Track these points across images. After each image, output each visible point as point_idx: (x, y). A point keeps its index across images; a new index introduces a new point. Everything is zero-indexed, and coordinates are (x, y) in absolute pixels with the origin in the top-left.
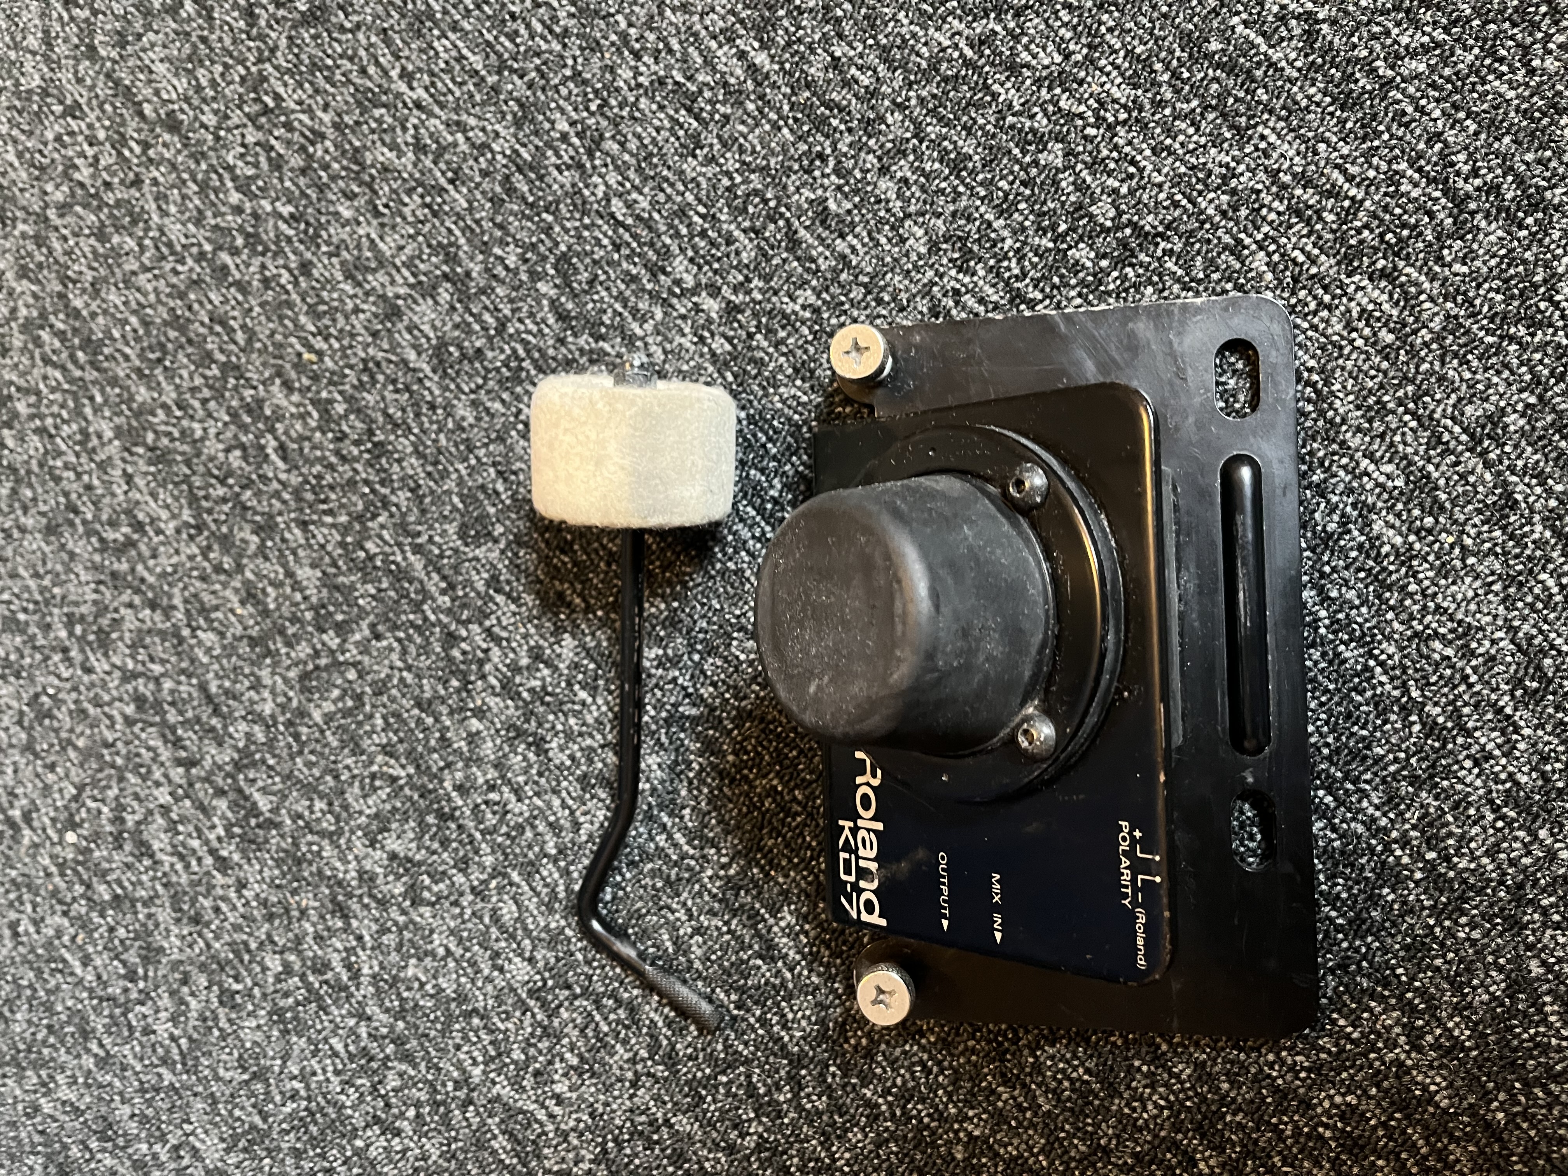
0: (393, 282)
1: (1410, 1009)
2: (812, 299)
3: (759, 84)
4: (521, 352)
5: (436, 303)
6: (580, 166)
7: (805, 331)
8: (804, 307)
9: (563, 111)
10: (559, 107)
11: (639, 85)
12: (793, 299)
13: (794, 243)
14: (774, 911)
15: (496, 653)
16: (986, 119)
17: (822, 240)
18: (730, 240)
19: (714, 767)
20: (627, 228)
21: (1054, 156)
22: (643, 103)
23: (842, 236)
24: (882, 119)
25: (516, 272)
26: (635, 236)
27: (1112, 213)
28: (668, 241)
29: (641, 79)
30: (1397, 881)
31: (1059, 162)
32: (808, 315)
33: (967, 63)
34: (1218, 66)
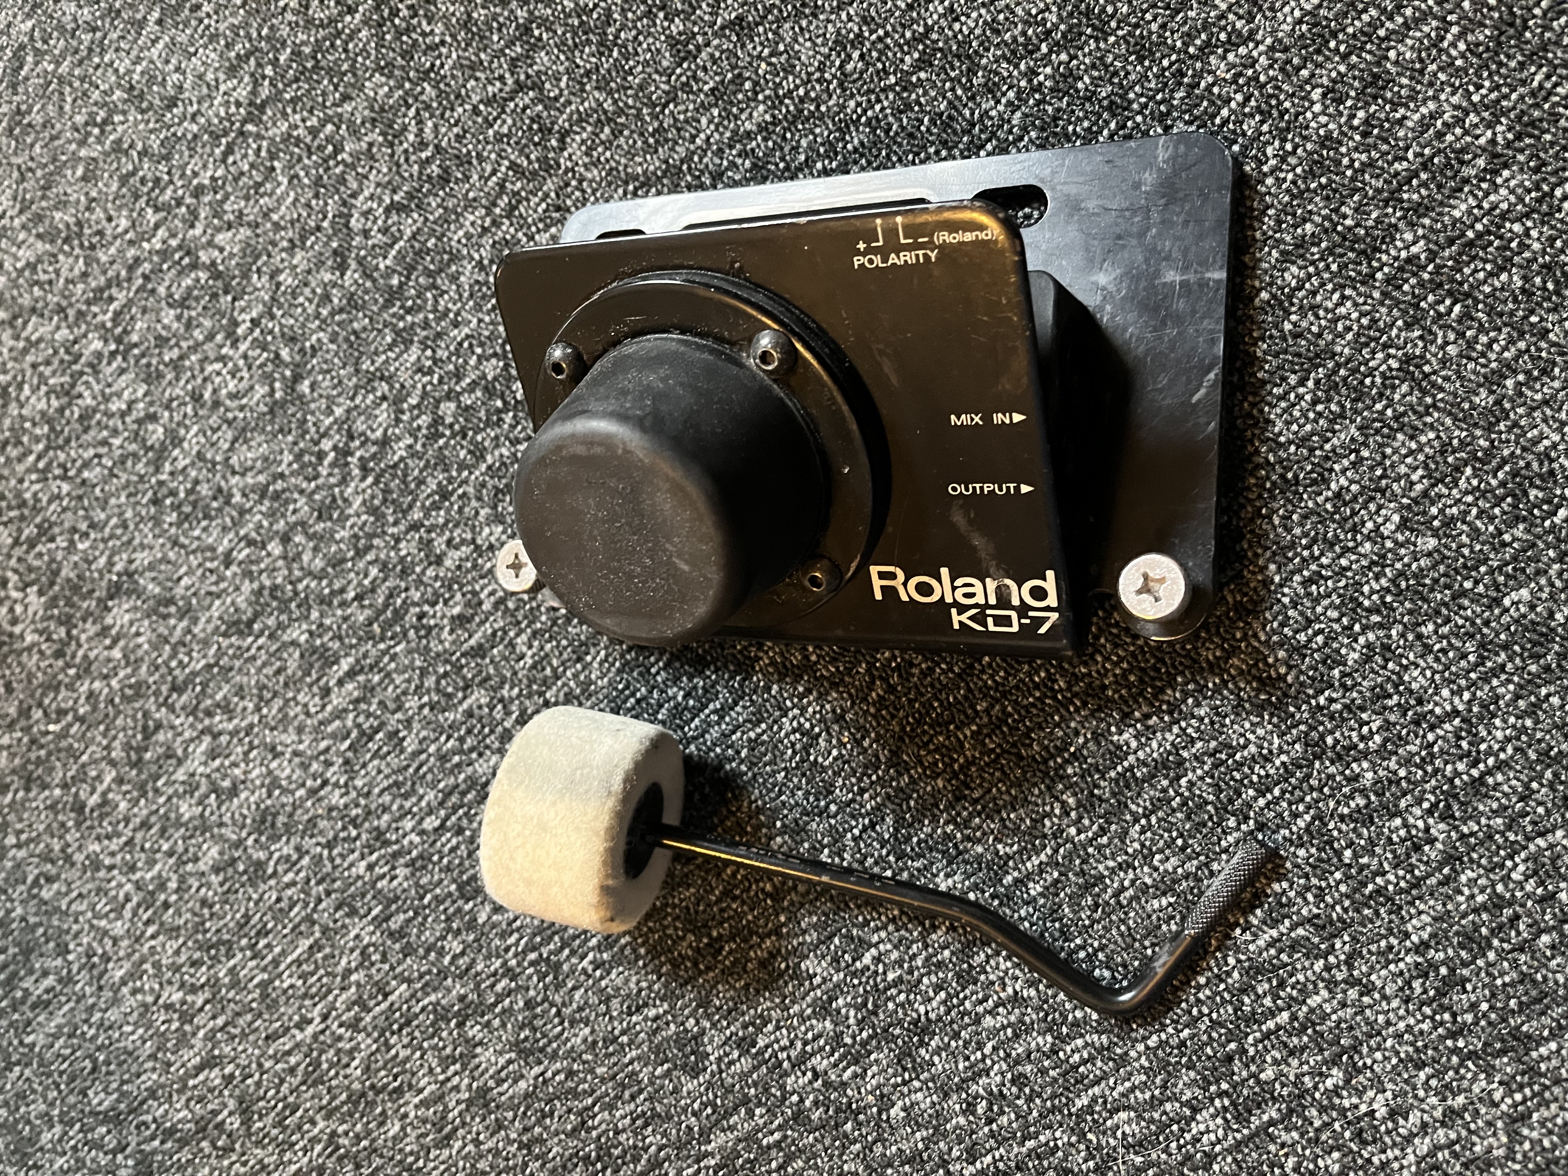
0: (456, 1088)
1: (1207, 49)
2: (524, 637)
3: (362, 670)
4: (533, 956)
5: (481, 1043)
6: (395, 855)
7: (548, 647)
8: (530, 647)
9: (352, 865)
10: (349, 868)
11: (346, 785)
12: (522, 657)
13: (479, 651)
14: (1118, 753)
15: (820, 1062)
16: (415, 466)
17: (483, 622)
18: (469, 714)
19: (951, 806)
20: (447, 818)
21: (448, 408)
22: (359, 783)
23: (480, 603)
24: (402, 560)
25: (467, 946)
26: (455, 809)
27: (494, 361)
28: (462, 776)
29: (342, 782)
30: (1071, 76)
31: (453, 406)
32: (536, 643)
33: (376, 482)
34: (408, 278)
